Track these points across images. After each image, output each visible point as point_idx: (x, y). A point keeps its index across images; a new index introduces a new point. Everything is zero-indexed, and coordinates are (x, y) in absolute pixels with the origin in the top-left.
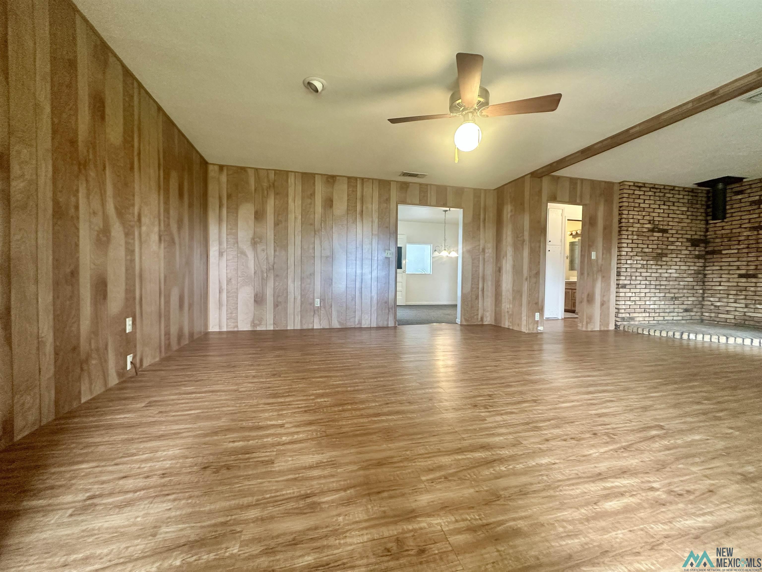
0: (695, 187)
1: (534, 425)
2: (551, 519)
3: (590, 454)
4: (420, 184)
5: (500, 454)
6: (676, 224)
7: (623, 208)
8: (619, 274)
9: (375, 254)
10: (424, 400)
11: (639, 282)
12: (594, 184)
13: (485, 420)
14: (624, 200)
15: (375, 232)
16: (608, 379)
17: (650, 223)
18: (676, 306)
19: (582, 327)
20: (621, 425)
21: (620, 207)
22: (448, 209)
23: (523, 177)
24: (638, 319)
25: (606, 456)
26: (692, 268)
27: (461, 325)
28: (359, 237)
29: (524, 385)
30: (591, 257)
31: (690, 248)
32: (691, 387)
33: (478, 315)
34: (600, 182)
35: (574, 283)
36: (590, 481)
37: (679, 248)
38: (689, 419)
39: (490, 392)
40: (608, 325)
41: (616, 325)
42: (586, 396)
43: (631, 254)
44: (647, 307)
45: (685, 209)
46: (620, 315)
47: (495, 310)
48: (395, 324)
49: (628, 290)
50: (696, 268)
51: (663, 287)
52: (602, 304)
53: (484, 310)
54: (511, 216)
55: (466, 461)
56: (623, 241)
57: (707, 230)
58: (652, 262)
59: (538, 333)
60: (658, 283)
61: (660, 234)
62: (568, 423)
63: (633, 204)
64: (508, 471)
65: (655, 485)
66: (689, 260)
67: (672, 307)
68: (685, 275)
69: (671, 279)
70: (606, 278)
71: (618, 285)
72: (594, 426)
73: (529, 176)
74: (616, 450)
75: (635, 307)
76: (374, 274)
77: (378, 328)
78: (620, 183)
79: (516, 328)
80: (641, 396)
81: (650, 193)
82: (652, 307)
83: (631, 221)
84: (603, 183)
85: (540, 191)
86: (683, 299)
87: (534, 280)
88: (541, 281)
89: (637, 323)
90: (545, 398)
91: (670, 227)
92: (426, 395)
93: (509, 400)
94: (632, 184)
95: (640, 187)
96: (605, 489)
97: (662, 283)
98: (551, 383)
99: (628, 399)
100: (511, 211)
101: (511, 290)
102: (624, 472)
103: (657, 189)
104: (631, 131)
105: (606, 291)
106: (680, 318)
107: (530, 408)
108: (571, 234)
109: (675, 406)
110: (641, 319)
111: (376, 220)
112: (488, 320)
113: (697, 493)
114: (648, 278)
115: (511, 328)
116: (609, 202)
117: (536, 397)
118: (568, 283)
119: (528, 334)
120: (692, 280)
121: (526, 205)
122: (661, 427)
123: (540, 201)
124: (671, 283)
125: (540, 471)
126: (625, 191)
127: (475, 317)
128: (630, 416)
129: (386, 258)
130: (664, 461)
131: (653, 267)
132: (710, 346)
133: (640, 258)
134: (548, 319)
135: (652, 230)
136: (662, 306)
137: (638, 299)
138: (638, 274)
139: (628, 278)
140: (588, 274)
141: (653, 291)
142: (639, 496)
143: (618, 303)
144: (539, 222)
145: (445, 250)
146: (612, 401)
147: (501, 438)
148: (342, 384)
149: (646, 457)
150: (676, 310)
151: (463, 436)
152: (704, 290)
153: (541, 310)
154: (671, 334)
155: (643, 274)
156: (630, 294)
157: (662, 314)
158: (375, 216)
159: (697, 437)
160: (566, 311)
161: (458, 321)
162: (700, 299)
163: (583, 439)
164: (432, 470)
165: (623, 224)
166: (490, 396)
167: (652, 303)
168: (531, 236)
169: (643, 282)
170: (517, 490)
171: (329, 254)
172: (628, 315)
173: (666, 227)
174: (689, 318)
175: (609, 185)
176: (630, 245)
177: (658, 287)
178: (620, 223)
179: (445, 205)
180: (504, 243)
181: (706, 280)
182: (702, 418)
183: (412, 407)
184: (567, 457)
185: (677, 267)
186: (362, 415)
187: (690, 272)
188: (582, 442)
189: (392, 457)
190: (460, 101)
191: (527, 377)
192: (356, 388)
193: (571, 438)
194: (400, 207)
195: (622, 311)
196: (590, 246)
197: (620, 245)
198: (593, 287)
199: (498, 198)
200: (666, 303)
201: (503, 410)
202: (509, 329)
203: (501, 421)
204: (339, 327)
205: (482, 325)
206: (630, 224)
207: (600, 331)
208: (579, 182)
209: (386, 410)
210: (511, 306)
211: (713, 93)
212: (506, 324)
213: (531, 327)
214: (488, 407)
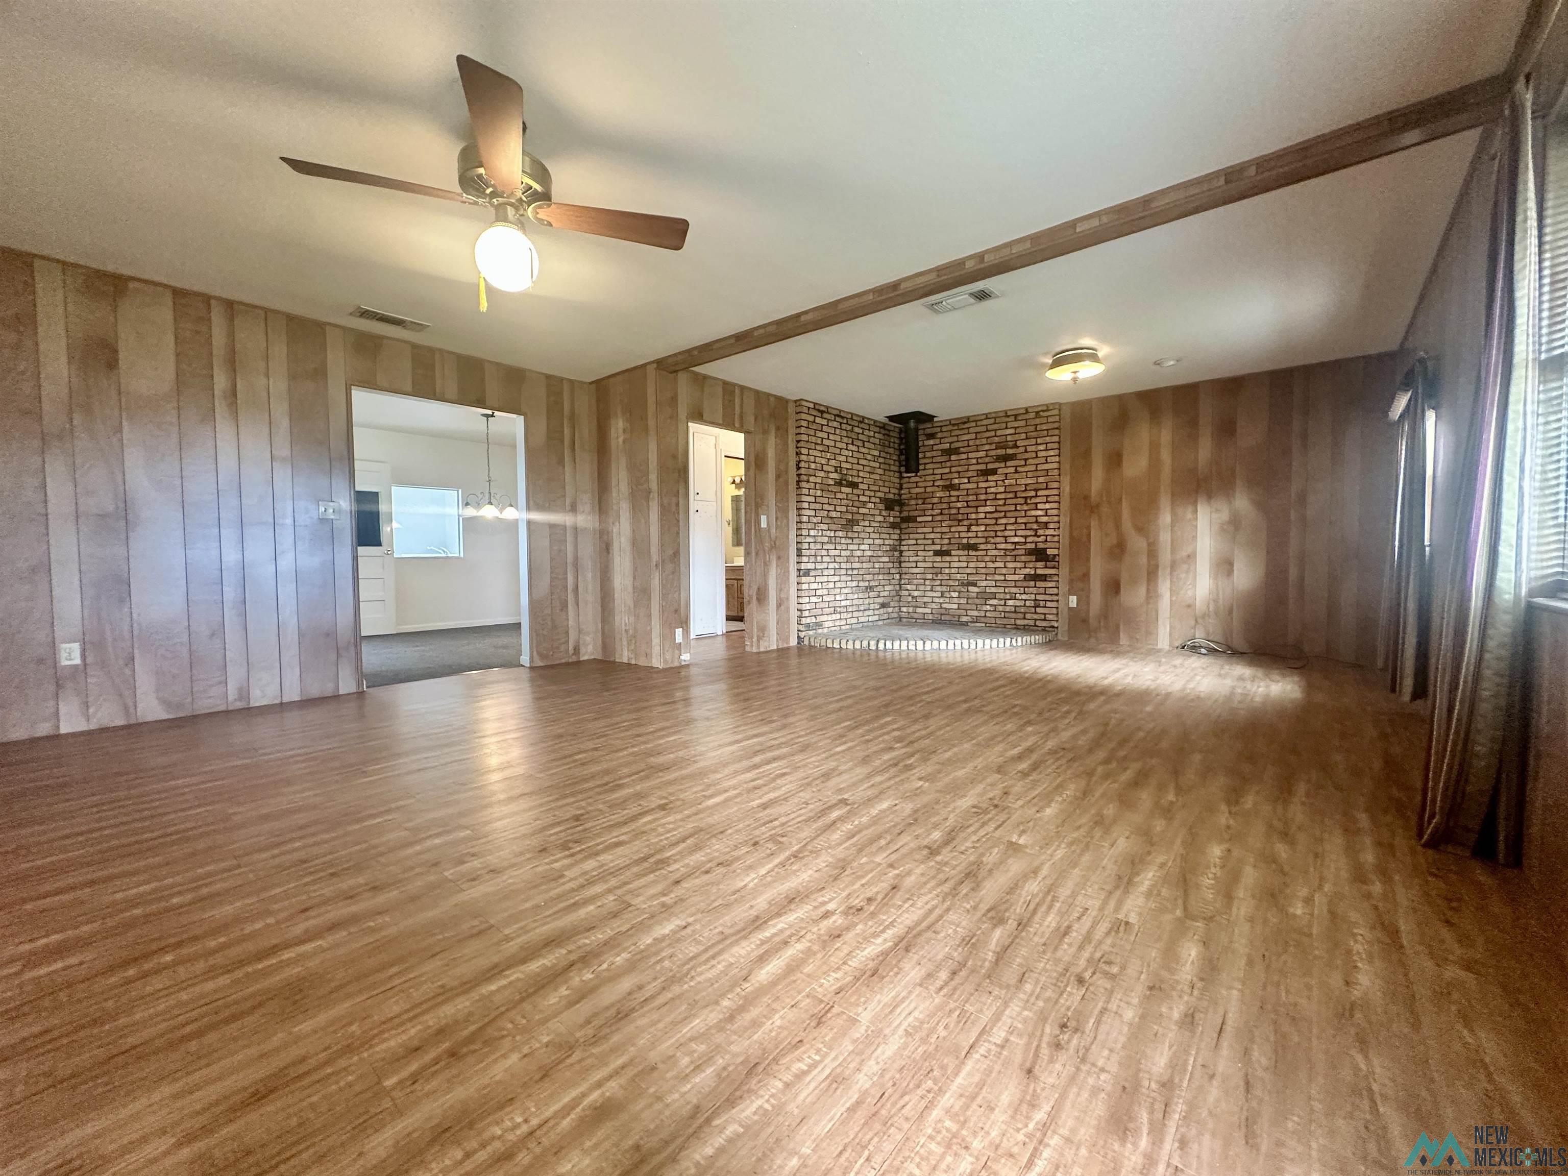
0: (886, 421)
1: (658, 857)
2: (668, 1048)
3: (746, 886)
4: (414, 346)
5: (586, 945)
6: (867, 475)
7: (801, 444)
8: (799, 555)
9: (286, 508)
10: (417, 870)
11: (825, 565)
12: (760, 397)
13: (562, 876)
14: (803, 430)
15: (284, 451)
16: (780, 737)
17: (836, 471)
18: (871, 601)
19: (751, 647)
20: (793, 816)
21: (798, 442)
22: (490, 412)
23: (644, 366)
24: (826, 624)
25: (769, 879)
26: (887, 542)
27: (531, 668)
28: (227, 461)
29: (647, 777)
30: (759, 524)
31: (884, 513)
32: (882, 727)
33: (567, 642)
34: (769, 395)
35: (739, 569)
36: (741, 938)
37: (872, 512)
38: (878, 779)
39: (578, 809)
40: (787, 639)
41: (799, 637)
42: (749, 775)
43: (815, 520)
44: (838, 604)
45: (876, 453)
46: (804, 621)
47: (603, 629)
48: (359, 684)
49: (812, 579)
50: (891, 542)
51: (855, 572)
52: (779, 606)
53: (580, 631)
54: (624, 441)
55: (507, 993)
56: (804, 498)
57: (901, 488)
58: (840, 534)
59: (682, 667)
60: (849, 566)
61: (849, 490)
62: (714, 836)
63: (813, 439)
64: (597, 977)
65: (831, 906)
66: (883, 530)
67: (867, 601)
68: (880, 553)
69: (864, 559)
70: (782, 559)
71: (799, 570)
72: (755, 828)
73: (655, 365)
74: (783, 864)
75: (822, 605)
76: (286, 562)
77: (307, 703)
78: (796, 401)
79: (642, 662)
80: (824, 755)
81: (835, 424)
82: (844, 603)
83: (813, 466)
84: (772, 399)
85: (674, 400)
86: (879, 589)
87: (670, 567)
88: (683, 568)
89: (826, 631)
90: (681, 796)
91: (860, 480)
92: (425, 857)
93: (615, 818)
94: (812, 406)
95: (822, 412)
96: (763, 943)
97: (856, 565)
98: (695, 762)
99: (805, 766)
100: (624, 431)
101: (630, 589)
102: (792, 901)
103: (843, 418)
104: (803, 318)
105: (783, 579)
106: (876, 618)
107: (653, 826)
108: (734, 482)
109: (866, 760)
110: (831, 624)
111: (284, 423)
112: (590, 651)
113: (880, 897)
114: (837, 559)
115: (633, 662)
116: (782, 431)
117: (666, 798)
118: (731, 570)
119: (664, 670)
120: (887, 559)
121: (651, 423)
122: (844, 802)
123: (674, 417)
124: (865, 565)
125: (657, 953)
126: (804, 416)
127: (562, 648)
128: (806, 795)
129: (322, 520)
130: (844, 860)
131: (843, 541)
132: (908, 657)
133: (825, 527)
134: (700, 638)
135: (839, 483)
136: (855, 602)
137: (825, 592)
138: (824, 553)
139: (812, 559)
140: (757, 554)
141: (844, 578)
142: (809, 934)
143: (801, 600)
144: (675, 457)
145: (490, 503)
146: (784, 775)
147: (592, 907)
148: (154, 891)
149: (822, 861)
150: (872, 607)
151: (507, 932)
152: (901, 574)
153: (684, 623)
154: (865, 644)
155: (832, 553)
156: (814, 586)
157: (855, 614)
158: (280, 410)
159: (885, 805)
160: (729, 618)
161: (525, 659)
162: (898, 587)
163: (738, 859)
164: (417, 1049)
165: (803, 471)
166: (577, 818)
167: (843, 597)
168: (661, 481)
169: (831, 566)
170: (613, 1011)
171: (111, 508)
172: (813, 619)
173: (856, 480)
174: (886, 616)
175: (782, 402)
176: (813, 506)
177: (850, 572)
178: (799, 468)
179: (480, 403)
180: (614, 494)
181: (903, 559)
182: (893, 770)
183: (381, 899)
184: (710, 905)
185: (871, 541)
186: (212, 969)
187: (884, 548)
188: (735, 865)
189: (303, 1059)
190: (481, 171)
191: (653, 760)
192: (205, 891)
193: (719, 864)
194: (358, 395)
195: (806, 613)
196: (758, 506)
197: (799, 505)
198: (765, 575)
199: (598, 400)
200: (861, 596)
201: (598, 844)
202: (629, 664)
203: (594, 869)
204: (164, 716)
205: (578, 663)
206: (812, 472)
207: (778, 650)
208: (737, 391)
209: (298, 929)
210: (632, 619)
211: (895, 286)
212: (624, 655)
213: (668, 656)
214: (570, 845)
